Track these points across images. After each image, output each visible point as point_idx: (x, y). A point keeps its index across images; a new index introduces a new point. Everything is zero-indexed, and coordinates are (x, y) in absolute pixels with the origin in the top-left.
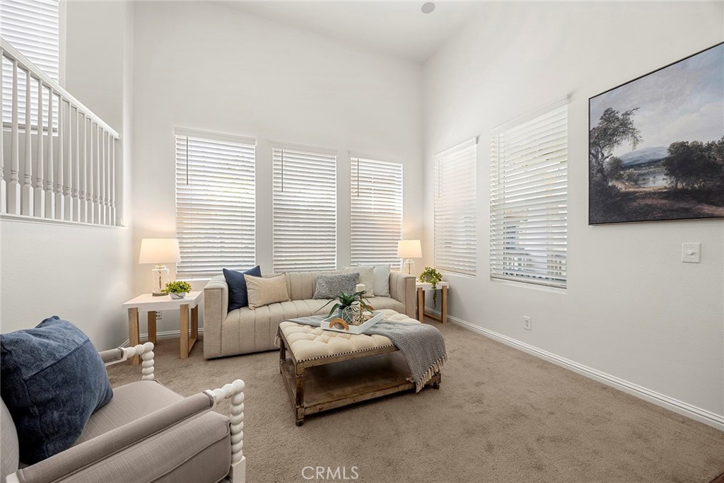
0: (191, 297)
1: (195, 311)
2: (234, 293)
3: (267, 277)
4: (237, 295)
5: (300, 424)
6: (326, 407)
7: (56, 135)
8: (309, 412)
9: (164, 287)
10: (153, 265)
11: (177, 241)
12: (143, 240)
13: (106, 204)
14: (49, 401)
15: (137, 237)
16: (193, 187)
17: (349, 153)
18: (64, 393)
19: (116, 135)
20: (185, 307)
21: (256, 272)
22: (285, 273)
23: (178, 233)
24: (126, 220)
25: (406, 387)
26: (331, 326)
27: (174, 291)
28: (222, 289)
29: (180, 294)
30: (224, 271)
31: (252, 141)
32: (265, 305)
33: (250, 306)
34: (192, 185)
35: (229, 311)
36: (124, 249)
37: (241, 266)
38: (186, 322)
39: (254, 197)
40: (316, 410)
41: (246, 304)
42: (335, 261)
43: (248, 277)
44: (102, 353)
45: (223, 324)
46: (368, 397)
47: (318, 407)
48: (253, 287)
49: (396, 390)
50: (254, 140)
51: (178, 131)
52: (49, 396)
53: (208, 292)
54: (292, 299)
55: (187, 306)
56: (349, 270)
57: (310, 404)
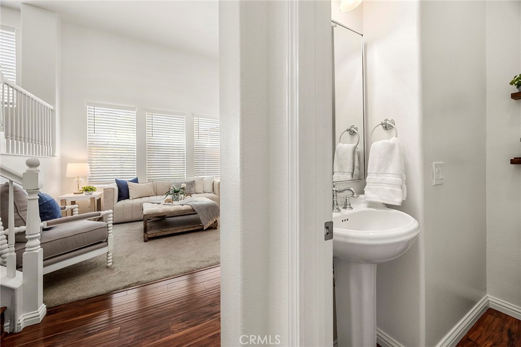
0: (96, 194)
1: (99, 201)
2: (121, 192)
3: (142, 183)
4: (123, 193)
5: (145, 241)
6: (158, 235)
8: (150, 236)
9: (81, 189)
10: (74, 178)
11: (88, 164)
12: (68, 164)
13: (42, 144)
14: (46, 213)
15: (64, 163)
16: (98, 135)
18: (50, 211)
19: (52, 107)
20: (93, 199)
21: (136, 181)
22: (153, 181)
23: (89, 160)
24: (57, 154)
25: (199, 228)
26: (166, 202)
27: (87, 190)
28: (113, 189)
29: (90, 192)
30: (116, 180)
31: (133, 109)
32: (139, 198)
33: (130, 198)
34: (97, 133)
35: (118, 201)
36: (57, 170)
37: (127, 178)
38: (93, 206)
39: (135, 140)
40: (153, 236)
41: (128, 197)
42: (185, 175)
43: (130, 184)
44: (60, 206)
45: (115, 206)
46: (179, 231)
47: (154, 234)
48: (132, 188)
49: (194, 229)
51: (89, 104)
52: (46, 211)
53: (106, 190)
54: (157, 195)
55: (94, 198)
56: (191, 179)
57: (151, 233)
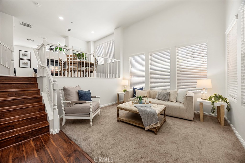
7: (114, 63)
12: (122, 81)
17: (175, 47)
19: (119, 61)
24: (121, 77)
30: (133, 88)
34: (132, 68)
39: (145, 69)
48: (137, 92)
50: (144, 53)
51: (130, 56)
54: (150, 98)
